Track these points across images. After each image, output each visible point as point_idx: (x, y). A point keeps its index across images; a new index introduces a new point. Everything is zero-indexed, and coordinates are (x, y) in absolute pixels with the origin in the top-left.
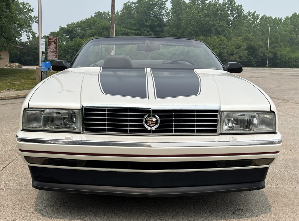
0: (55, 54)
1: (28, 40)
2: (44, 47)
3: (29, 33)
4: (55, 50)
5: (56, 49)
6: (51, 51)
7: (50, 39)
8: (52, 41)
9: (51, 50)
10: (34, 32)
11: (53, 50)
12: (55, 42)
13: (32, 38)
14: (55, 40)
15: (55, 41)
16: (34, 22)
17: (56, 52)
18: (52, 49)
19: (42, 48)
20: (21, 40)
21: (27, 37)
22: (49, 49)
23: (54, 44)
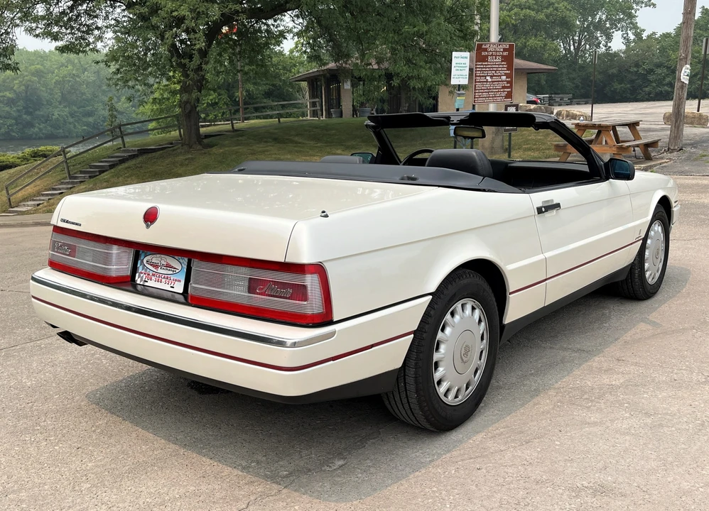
0: (504, 87)
1: (624, 47)
2: (467, 72)
3: (629, 32)
4: (504, 78)
5: (506, 74)
6: (490, 80)
7: (486, 50)
8: (492, 55)
9: (488, 78)
10: (638, 28)
11: (495, 79)
12: (503, 56)
13: (634, 41)
14: (505, 50)
15: (505, 54)
16: (643, 5)
17: (508, 82)
18: (491, 77)
19: (460, 77)
20: (610, 47)
21: (622, 40)
22: (480, 76)
23: (502, 62)
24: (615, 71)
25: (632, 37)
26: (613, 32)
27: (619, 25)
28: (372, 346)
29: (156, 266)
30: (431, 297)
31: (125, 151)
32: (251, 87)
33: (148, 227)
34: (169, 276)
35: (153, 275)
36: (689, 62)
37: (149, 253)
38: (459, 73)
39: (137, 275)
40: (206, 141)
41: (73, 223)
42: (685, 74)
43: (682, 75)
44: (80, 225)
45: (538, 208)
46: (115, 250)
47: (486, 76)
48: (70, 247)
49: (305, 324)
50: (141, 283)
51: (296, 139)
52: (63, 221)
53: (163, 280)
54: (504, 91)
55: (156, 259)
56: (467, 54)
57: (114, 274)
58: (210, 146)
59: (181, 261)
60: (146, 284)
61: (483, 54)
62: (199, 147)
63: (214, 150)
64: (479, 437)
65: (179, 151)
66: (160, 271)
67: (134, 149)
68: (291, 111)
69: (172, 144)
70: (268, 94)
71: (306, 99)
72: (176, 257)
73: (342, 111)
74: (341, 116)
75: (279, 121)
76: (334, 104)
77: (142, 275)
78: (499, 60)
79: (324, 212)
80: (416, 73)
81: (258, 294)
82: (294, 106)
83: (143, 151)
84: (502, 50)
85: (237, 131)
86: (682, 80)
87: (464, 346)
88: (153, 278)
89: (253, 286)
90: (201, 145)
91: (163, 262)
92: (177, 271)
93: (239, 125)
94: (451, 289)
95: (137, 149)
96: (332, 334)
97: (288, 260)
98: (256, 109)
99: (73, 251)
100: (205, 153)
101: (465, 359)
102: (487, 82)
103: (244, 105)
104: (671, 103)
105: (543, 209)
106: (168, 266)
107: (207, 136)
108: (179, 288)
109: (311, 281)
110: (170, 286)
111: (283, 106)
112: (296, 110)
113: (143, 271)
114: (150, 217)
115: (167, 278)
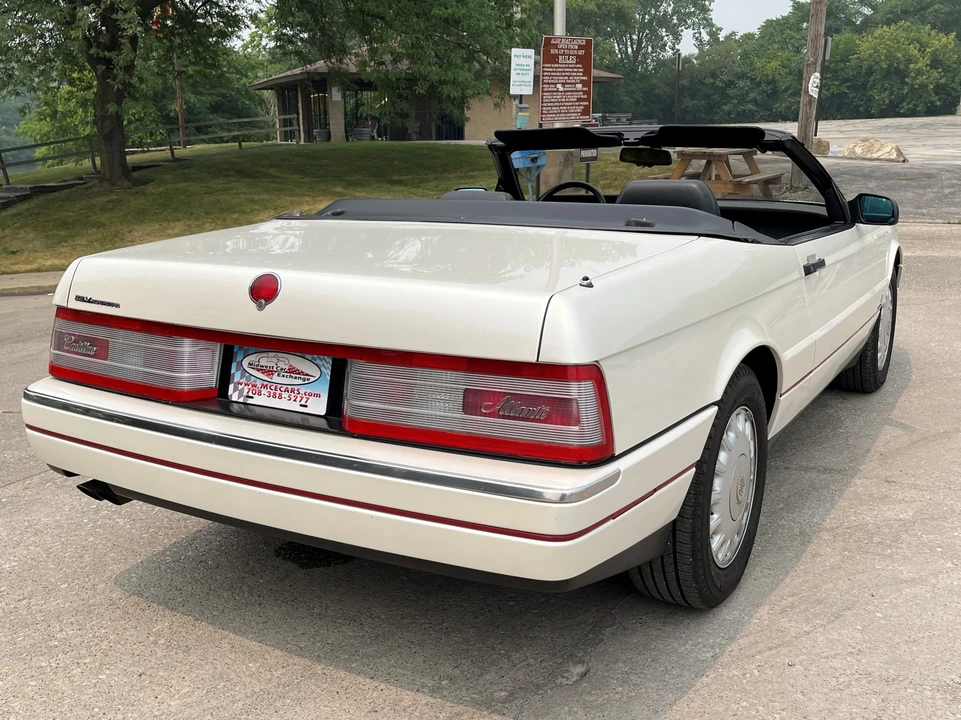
0: (579, 100)
1: (696, 51)
2: (530, 78)
3: (702, 30)
4: (579, 86)
5: (582, 82)
6: (561, 89)
7: (555, 46)
8: (564, 54)
9: (559, 86)
10: (714, 26)
11: (569, 88)
12: (578, 56)
13: (709, 43)
14: (581, 47)
15: (581, 52)
17: (585, 93)
18: (563, 84)
19: (522, 83)
20: (678, 50)
21: (694, 41)
22: (548, 84)
23: (577, 63)
24: (685, 82)
25: (706, 37)
26: (682, 31)
27: (689, 22)
29: (269, 372)
30: (716, 408)
31: (8, 190)
32: (192, 98)
33: (261, 307)
34: (296, 388)
35: (265, 387)
36: (819, 69)
37: (252, 350)
38: (520, 78)
39: (231, 387)
40: (136, 174)
41: (103, 303)
42: (813, 84)
43: (810, 86)
44: (117, 306)
45: (805, 267)
46: (187, 346)
47: (556, 84)
48: (93, 341)
49: (575, 463)
50: (241, 400)
51: (272, 171)
52: (79, 299)
53: (285, 395)
54: (580, 105)
55: (267, 360)
56: (531, 52)
57: (186, 387)
58: (145, 182)
59: (318, 362)
60: (250, 401)
61: (552, 51)
62: (126, 184)
63: (150, 188)
64: (763, 612)
65: (96, 190)
66: (276, 379)
67: (24, 186)
68: (252, 132)
69: (81, 179)
70: (215, 108)
71: (273, 114)
72: (308, 356)
73: (330, 132)
74: (329, 138)
75: (240, 145)
76: (317, 121)
77: (240, 387)
78: (573, 60)
79: (586, 279)
80: (450, 75)
81: (485, 415)
82: (253, 125)
83: (39, 190)
84: (577, 47)
86: (811, 93)
87: (740, 477)
88: (264, 391)
89: (472, 402)
90: (129, 180)
91: (282, 365)
92: (312, 379)
93: (180, 152)
95: (29, 186)
96: (615, 477)
97: (545, 358)
98: (199, 130)
99: (102, 349)
100: (138, 193)
102: (558, 91)
103: (186, 122)
104: (796, 124)
105: (809, 269)
106: (292, 371)
107: (137, 168)
108: (319, 406)
109: (580, 392)
110: (297, 403)
112: (257, 131)
113: (244, 380)
114: (264, 291)
115: (293, 391)
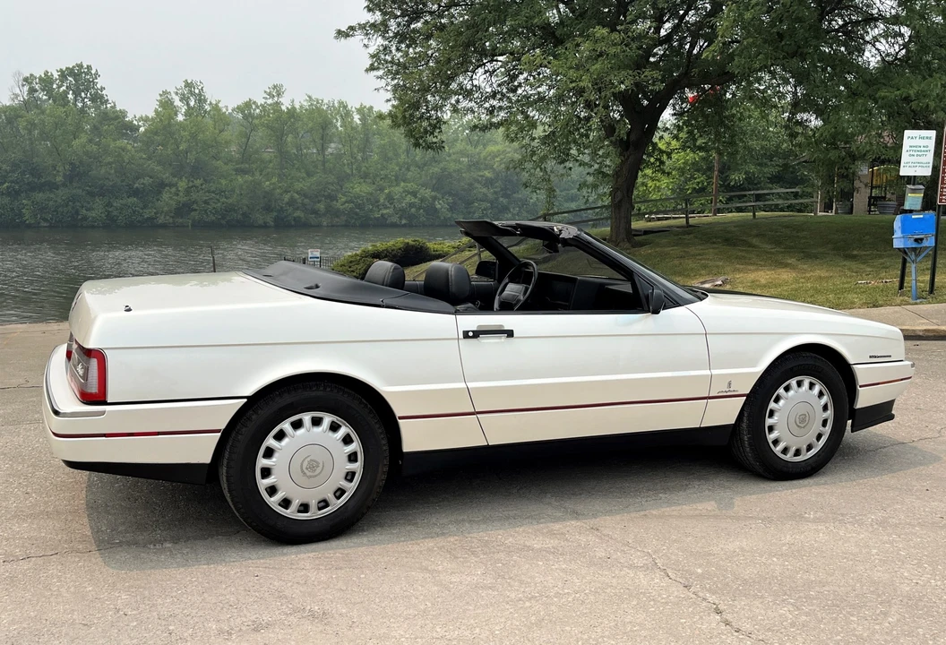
19: (917, 165)
28: (158, 434)
38: (915, 159)
40: (637, 238)
45: (466, 332)
56: (933, 133)
58: (641, 245)
62: (628, 245)
73: (852, 206)
75: (754, 215)
79: (126, 307)
85: (691, 226)
87: (309, 459)
94: (287, 399)
96: (102, 413)
101: (308, 474)
105: (471, 334)
109: (91, 364)
111: (796, 195)
